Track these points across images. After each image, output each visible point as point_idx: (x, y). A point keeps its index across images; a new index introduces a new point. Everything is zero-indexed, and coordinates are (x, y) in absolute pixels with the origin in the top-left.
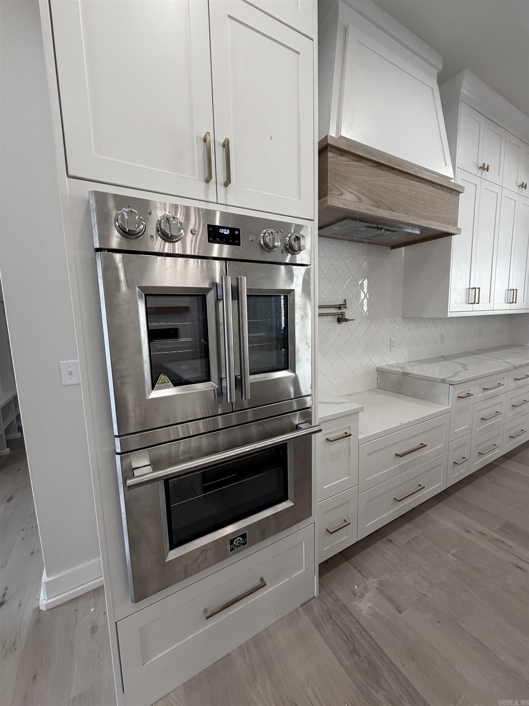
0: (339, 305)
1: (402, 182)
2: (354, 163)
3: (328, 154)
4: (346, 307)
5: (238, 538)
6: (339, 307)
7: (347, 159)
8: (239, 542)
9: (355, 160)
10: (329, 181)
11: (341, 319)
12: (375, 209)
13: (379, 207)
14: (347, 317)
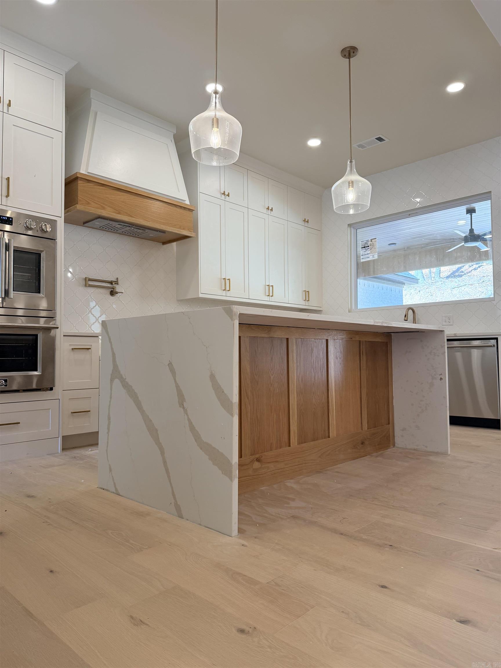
0: (111, 281)
1: (138, 199)
2: (99, 187)
3: (78, 182)
4: (118, 284)
5: (2, 381)
6: (111, 283)
7: (93, 185)
8: (2, 383)
9: (99, 186)
10: (79, 196)
11: (113, 293)
12: (115, 214)
13: (119, 213)
14: (117, 290)
